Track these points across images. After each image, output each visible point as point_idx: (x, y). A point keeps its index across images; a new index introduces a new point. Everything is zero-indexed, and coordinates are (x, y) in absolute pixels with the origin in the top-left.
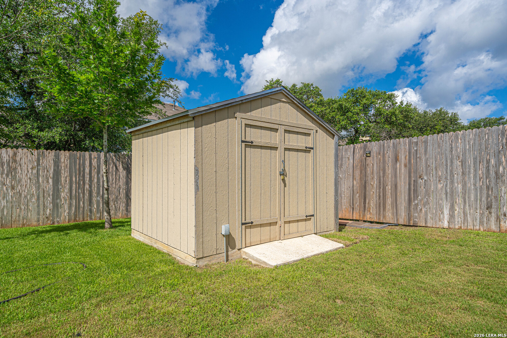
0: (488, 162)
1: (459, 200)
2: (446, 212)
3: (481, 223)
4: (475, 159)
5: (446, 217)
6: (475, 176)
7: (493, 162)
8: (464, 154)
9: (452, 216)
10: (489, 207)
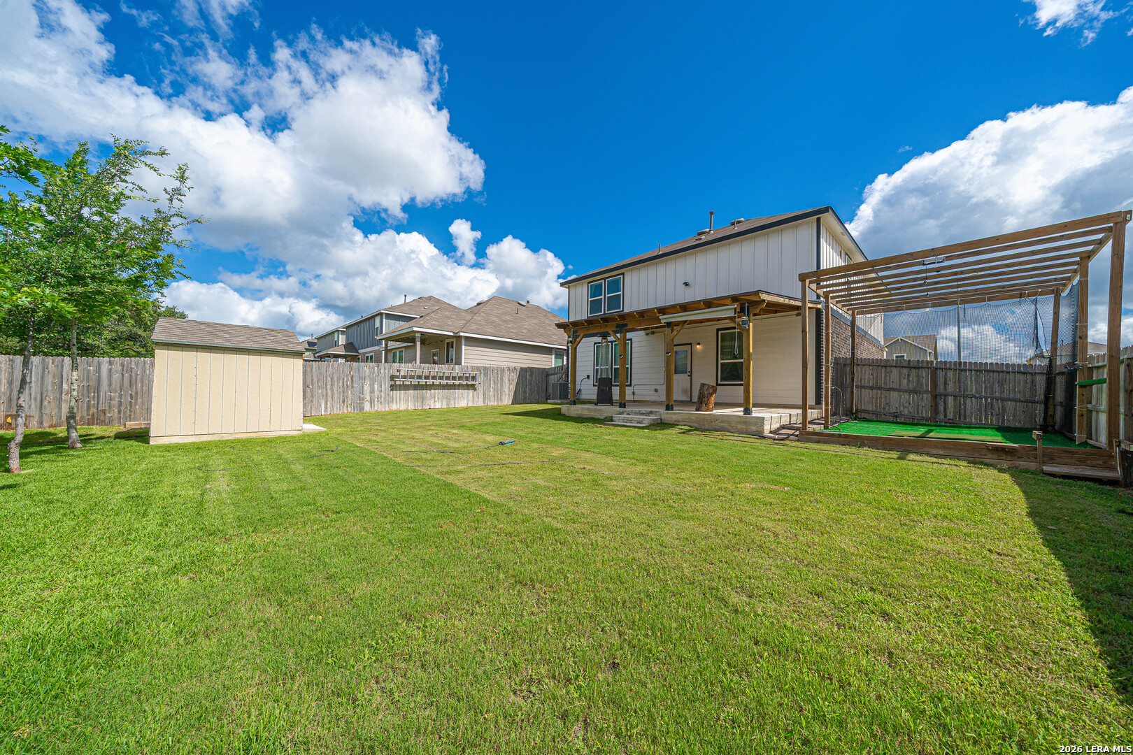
0: (343, 379)
1: (329, 399)
2: (323, 406)
3: (340, 410)
4: (338, 378)
5: (323, 409)
6: (337, 386)
7: (345, 379)
8: (333, 375)
9: (326, 408)
10: (343, 402)
